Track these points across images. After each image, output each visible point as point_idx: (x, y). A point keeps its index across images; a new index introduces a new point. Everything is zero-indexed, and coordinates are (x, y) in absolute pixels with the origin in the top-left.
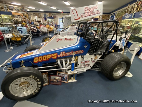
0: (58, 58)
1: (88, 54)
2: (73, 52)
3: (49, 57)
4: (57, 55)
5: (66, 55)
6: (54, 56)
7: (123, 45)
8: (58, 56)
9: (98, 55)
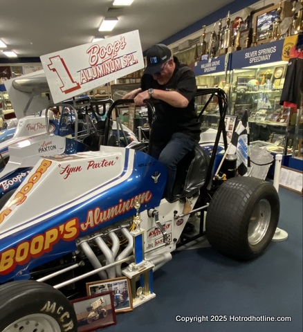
0: (81, 234)
1: (164, 201)
2: (122, 203)
3: (52, 236)
4: (77, 226)
5: (105, 219)
6: (68, 229)
7: (245, 155)
8: (82, 225)
9: (189, 198)
